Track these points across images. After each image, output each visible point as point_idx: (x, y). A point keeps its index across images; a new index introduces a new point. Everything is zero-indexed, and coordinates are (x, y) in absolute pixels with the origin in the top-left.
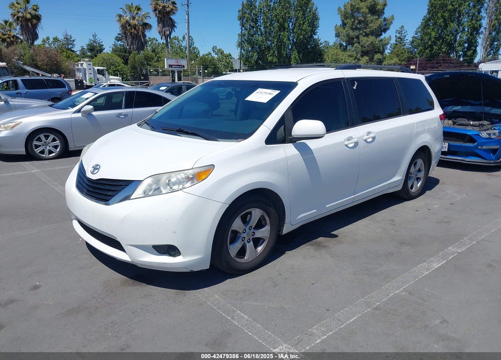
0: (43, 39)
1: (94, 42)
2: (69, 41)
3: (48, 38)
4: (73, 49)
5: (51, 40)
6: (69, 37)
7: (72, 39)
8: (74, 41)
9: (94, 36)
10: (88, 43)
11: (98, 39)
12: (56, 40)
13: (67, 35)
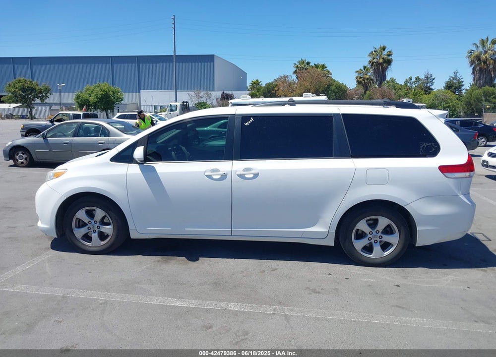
0: (406, 80)
1: (454, 79)
2: (429, 79)
3: (410, 78)
4: (431, 87)
5: (413, 79)
6: (429, 76)
7: (432, 78)
8: (433, 79)
9: (455, 73)
10: (447, 81)
11: (459, 76)
12: (418, 79)
13: (428, 74)
